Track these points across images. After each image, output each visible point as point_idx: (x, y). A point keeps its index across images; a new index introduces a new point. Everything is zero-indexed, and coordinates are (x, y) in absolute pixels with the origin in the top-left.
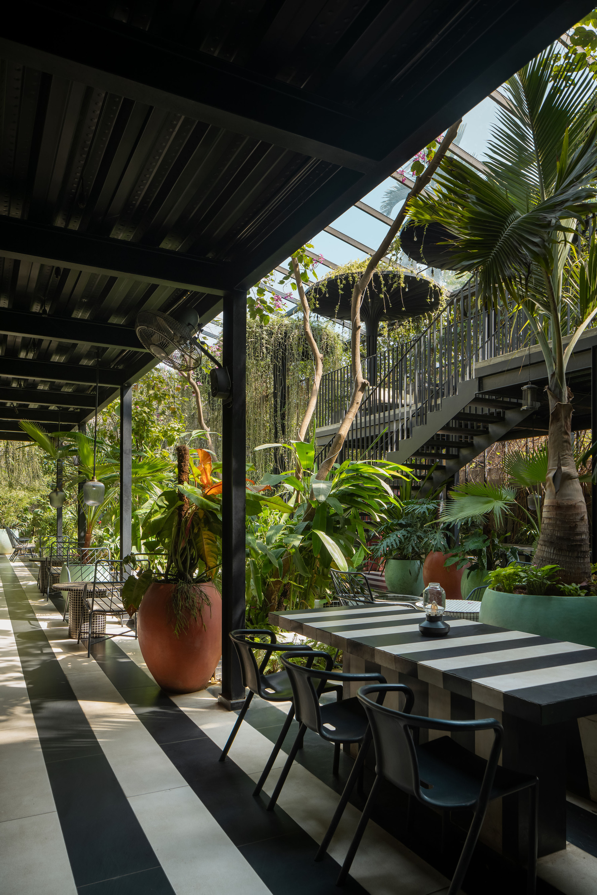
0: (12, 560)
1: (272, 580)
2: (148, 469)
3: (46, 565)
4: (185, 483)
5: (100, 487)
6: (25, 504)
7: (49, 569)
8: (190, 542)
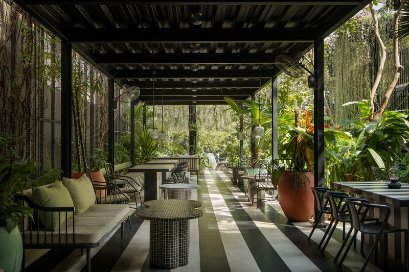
0: (216, 170)
1: (347, 174)
2: (285, 118)
3: (235, 170)
4: (299, 127)
5: (262, 129)
6: (222, 139)
7: (238, 172)
8: (301, 154)
